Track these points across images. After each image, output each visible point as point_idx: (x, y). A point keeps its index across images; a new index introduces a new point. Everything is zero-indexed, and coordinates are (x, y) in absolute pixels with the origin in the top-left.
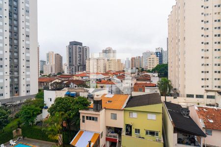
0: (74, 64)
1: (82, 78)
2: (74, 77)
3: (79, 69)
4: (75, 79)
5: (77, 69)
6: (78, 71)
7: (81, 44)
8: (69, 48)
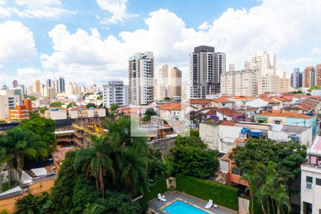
0: (202, 82)
1: (224, 105)
2: (212, 103)
3: (208, 91)
4: (213, 106)
5: (206, 91)
6: (208, 93)
7: (212, 49)
8: (195, 57)
